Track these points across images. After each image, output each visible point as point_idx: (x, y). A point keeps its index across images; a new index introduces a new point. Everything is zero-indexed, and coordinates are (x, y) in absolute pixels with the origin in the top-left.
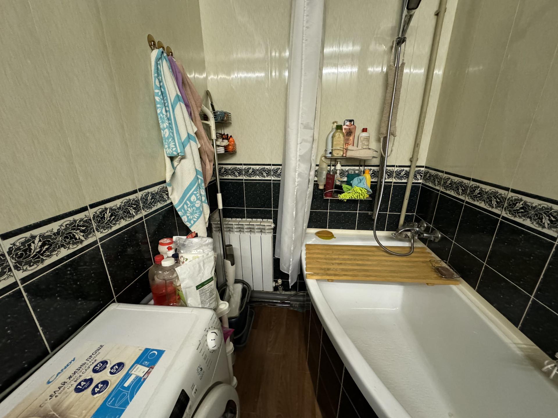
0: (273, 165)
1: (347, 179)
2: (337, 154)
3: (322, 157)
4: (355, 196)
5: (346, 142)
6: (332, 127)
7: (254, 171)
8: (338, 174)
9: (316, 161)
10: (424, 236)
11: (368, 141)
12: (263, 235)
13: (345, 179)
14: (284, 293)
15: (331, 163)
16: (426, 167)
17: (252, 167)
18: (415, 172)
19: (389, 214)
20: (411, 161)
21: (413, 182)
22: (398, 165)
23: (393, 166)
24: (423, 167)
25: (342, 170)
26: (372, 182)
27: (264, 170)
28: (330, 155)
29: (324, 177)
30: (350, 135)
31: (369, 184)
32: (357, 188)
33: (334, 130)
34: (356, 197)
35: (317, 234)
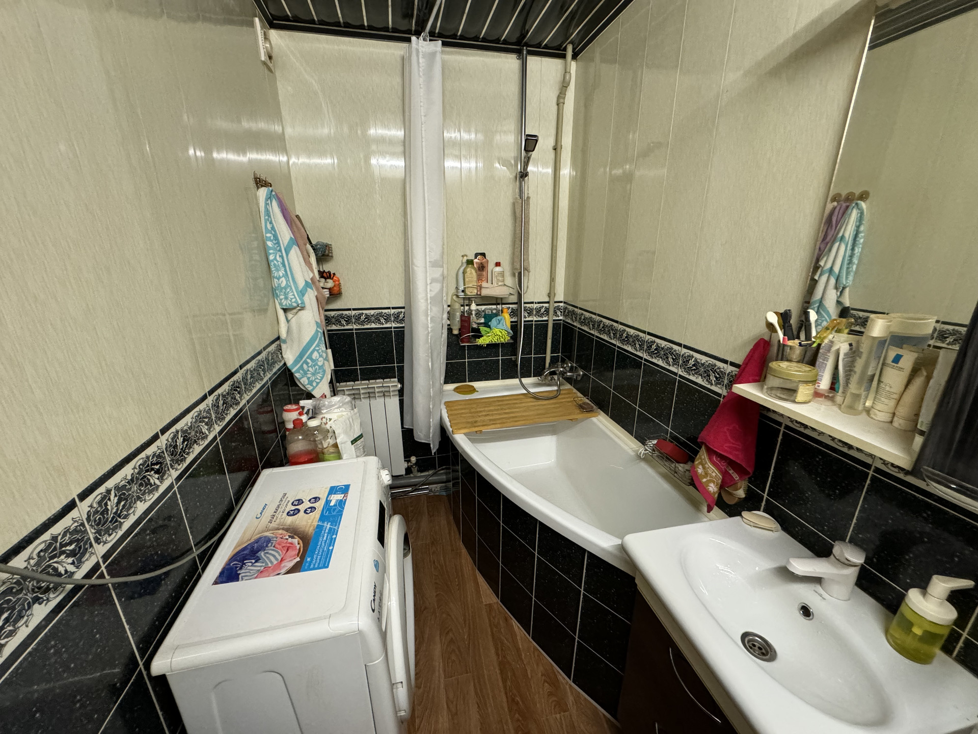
0: (393, 308)
1: (485, 320)
2: (471, 292)
3: (452, 296)
4: (495, 340)
5: (480, 278)
6: (462, 261)
7: (367, 317)
8: (474, 316)
9: (447, 303)
10: (567, 375)
11: (503, 276)
12: (387, 399)
13: (482, 320)
14: (419, 474)
15: (464, 303)
16: (565, 303)
17: (364, 312)
18: (555, 308)
19: (534, 357)
20: (549, 297)
21: (554, 319)
22: (537, 301)
23: (532, 303)
24: (561, 302)
25: (477, 310)
26: (511, 322)
27: (381, 315)
28: (463, 294)
29: (458, 320)
30: (483, 270)
31: (509, 325)
32: (497, 330)
33: (465, 265)
34: (497, 341)
35: (456, 390)
